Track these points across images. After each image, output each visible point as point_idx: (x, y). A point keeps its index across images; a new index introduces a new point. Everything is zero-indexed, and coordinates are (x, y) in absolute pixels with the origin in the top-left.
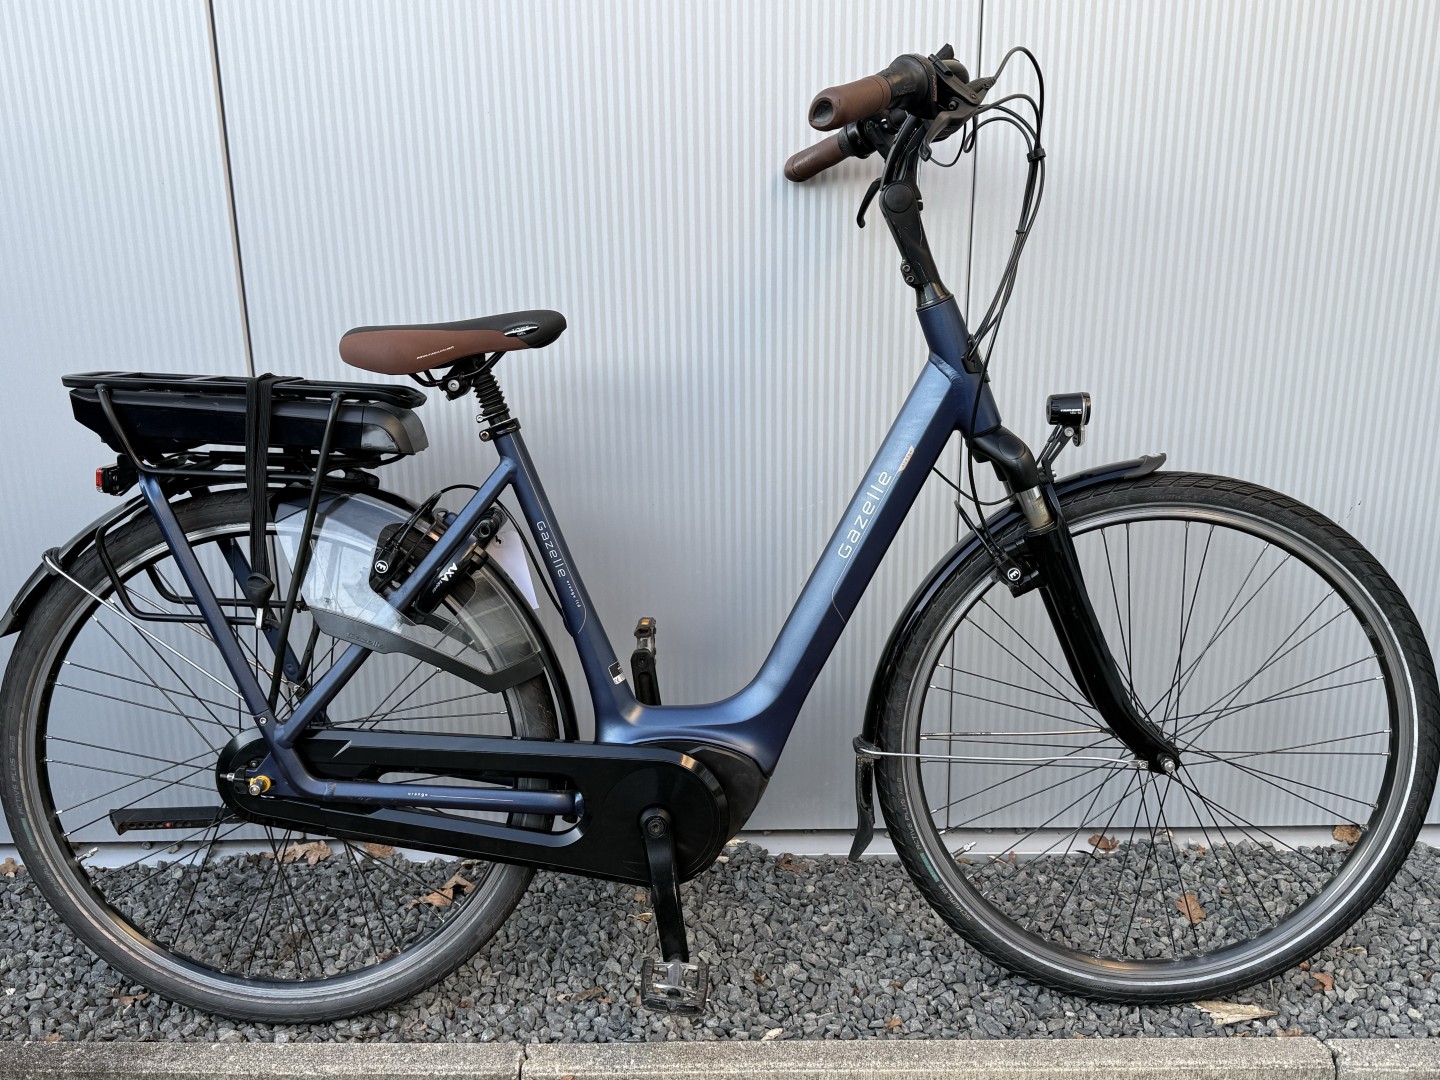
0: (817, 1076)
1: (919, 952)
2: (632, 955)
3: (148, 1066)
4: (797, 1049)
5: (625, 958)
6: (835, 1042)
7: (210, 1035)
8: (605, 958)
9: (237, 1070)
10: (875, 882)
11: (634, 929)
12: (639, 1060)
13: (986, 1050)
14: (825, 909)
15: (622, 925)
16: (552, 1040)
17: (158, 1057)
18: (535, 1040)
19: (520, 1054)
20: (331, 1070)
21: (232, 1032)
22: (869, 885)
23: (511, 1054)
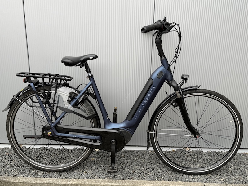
0: (118, 185)
1: (138, 166)
2: (90, 165)
3: (7, 180)
4: (115, 181)
5: (89, 166)
6: (122, 180)
7: (18, 176)
8: (85, 165)
9: (22, 181)
10: (133, 154)
11: (91, 161)
12: (89, 182)
13: (147, 182)
14: (124, 159)
15: (89, 160)
16: (75, 178)
17: (9, 179)
18: (72, 178)
19: (69, 180)
20: (38, 182)
21: (22, 176)
22: (132, 155)
23: (68, 180)
